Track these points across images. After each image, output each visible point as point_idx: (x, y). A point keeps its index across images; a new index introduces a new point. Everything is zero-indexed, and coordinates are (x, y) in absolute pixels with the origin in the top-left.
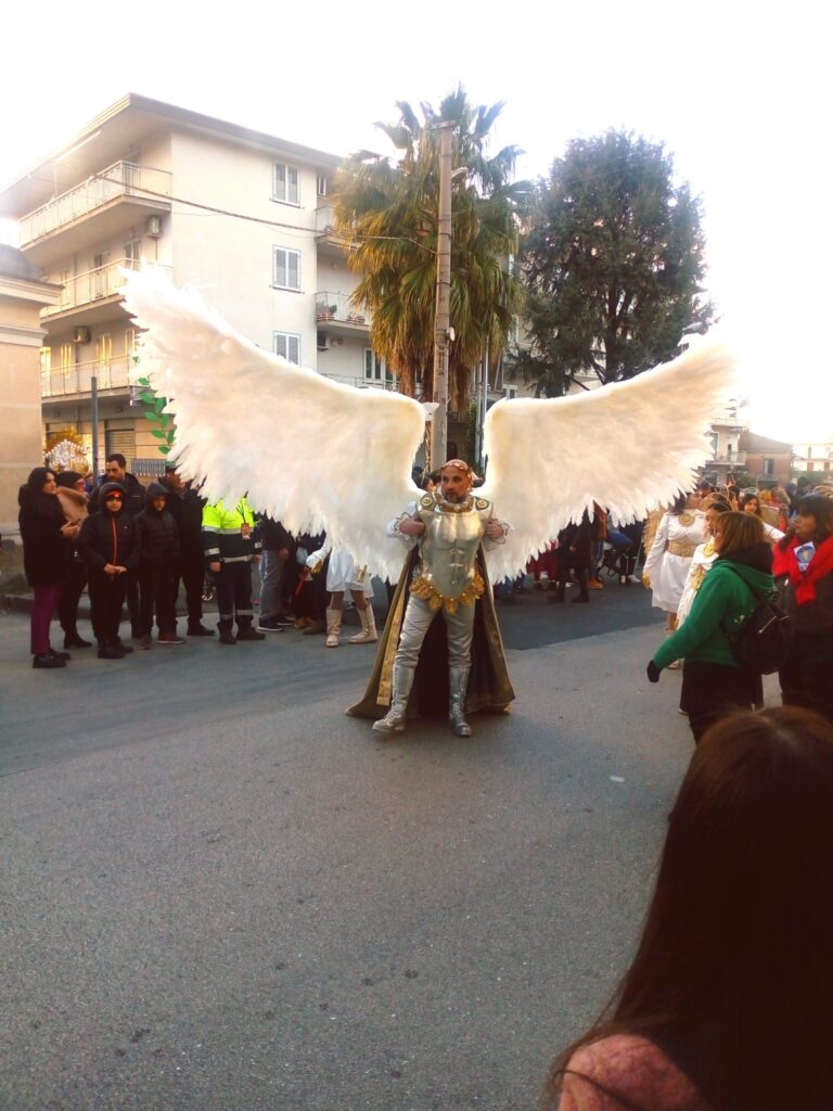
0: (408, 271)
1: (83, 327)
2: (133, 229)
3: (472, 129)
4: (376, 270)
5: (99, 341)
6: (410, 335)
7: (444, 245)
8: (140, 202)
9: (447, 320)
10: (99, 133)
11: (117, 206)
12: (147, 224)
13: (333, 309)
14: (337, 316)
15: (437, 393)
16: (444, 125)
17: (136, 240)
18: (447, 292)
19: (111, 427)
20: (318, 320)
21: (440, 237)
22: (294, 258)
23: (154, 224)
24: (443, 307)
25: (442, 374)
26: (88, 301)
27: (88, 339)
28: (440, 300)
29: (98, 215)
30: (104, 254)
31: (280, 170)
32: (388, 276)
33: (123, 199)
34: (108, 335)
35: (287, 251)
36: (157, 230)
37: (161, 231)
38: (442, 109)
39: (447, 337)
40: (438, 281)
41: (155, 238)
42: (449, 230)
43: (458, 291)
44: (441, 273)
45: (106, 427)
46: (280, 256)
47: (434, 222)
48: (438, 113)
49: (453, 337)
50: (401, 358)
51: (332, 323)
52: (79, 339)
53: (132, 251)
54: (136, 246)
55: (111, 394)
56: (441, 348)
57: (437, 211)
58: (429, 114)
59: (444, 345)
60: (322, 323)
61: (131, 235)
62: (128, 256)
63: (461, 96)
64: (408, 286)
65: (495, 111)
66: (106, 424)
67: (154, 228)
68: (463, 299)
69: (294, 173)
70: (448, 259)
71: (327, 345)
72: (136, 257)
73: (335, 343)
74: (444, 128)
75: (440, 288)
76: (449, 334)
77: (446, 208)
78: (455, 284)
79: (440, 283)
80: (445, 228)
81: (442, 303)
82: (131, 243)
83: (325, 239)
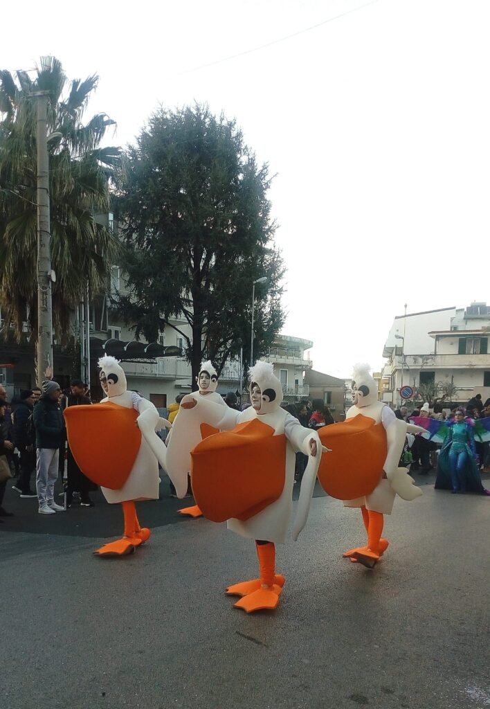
0: (12, 219)
3: (64, 96)
6: (16, 276)
7: (43, 200)
9: (49, 264)
15: (41, 327)
16: (39, 93)
18: (47, 240)
21: (38, 190)
24: (44, 251)
25: (45, 310)
28: (41, 245)
38: (38, 80)
39: (49, 278)
40: (39, 229)
42: (47, 185)
43: (58, 238)
44: (41, 222)
47: (32, 178)
48: (35, 82)
49: (54, 279)
50: (8, 295)
56: (43, 288)
57: (36, 168)
58: (25, 83)
59: (46, 286)
64: (12, 232)
65: (89, 85)
68: (63, 245)
70: (47, 211)
74: (40, 96)
75: (41, 236)
76: (50, 276)
77: (43, 165)
78: (54, 233)
79: (41, 231)
80: (43, 183)
81: (43, 249)
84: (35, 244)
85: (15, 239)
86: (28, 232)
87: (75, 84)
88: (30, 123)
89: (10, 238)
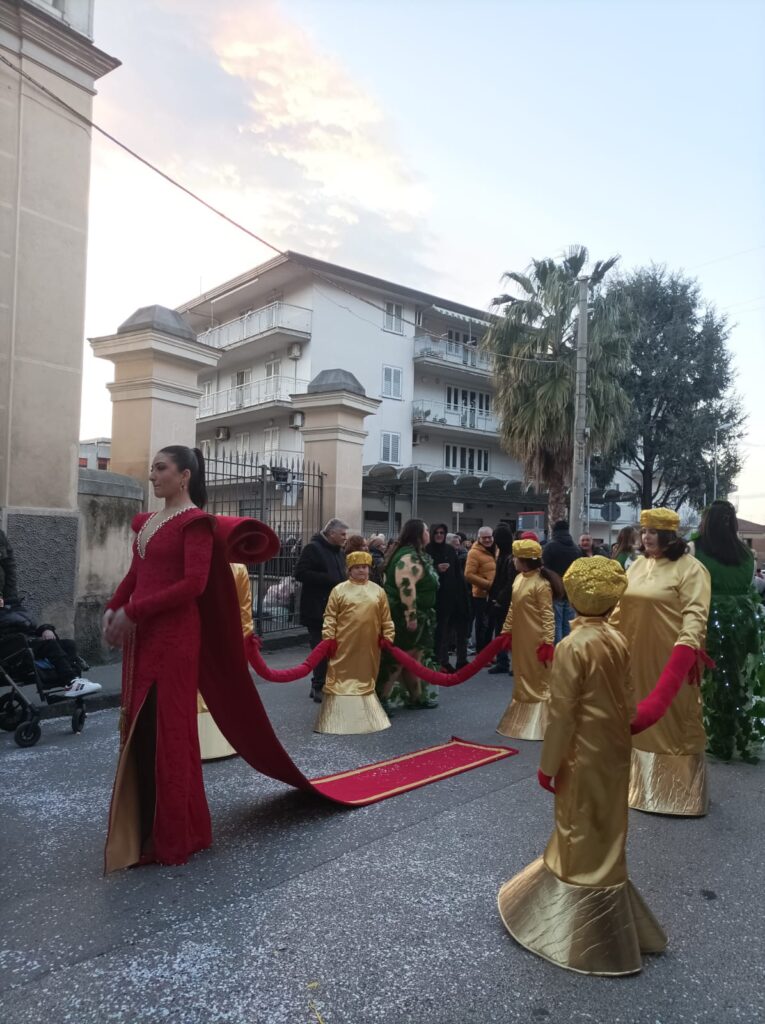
1: (224, 427)
2: (274, 352)
5: (237, 438)
8: (290, 332)
10: (256, 279)
12: (290, 349)
13: (428, 413)
14: (430, 419)
17: (277, 360)
18: (584, 401)
20: (414, 422)
22: (397, 374)
23: (295, 349)
27: (228, 437)
30: (245, 371)
31: (389, 306)
33: (276, 330)
34: (246, 434)
35: (393, 369)
36: (298, 354)
37: (300, 354)
41: (296, 359)
46: (388, 372)
51: (426, 424)
52: (221, 436)
53: (272, 370)
54: (277, 366)
55: (248, 481)
60: (418, 424)
61: (272, 357)
62: (269, 374)
66: (241, 502)
67: (295, 352)
69: (399, 309)
71: (418, 442)
72: (276, 372)
73: (423, 440)
82: (272, 363)
83: (422, 359)
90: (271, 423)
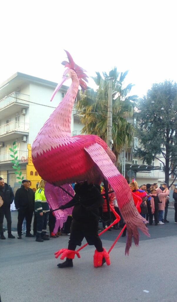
0: (99, 122)
1: (2, 142)
2: (18, 113)
3: (118, 79)
4: (89, 123)
5: (7, 146)
7: (110, 115)
8: (20, 104)
9: (111, 138)
10: (8, 84)
11: (13, 105)
12: (22, 111)
16: (109, 78)
17: (19, 116)
18: (111, 129)
19: (9, 173)
21: (108, 112)
23: (24, 111)
26: (3, 134)
27: (3, 146)
28: (109, 131)
29: (7, 108)
30: (9, 120)
31: (63, 94)
32: (93, 125)
33: (15, 103)
34: (10, 144)
36: (25, 113)
37: (26, 113)
39: (111, 143)
41: (24, 115)
42: (111, 110)
43: (114, 128)
44: (109, 123)
45: (8, 172)
47: (106, 108)
48: (108, 75)
49: (113, 143)
52: (1, 146)
53: (17, 119)
54: (19, 117)
55: (9, 162)
57: (108, 104)
58: (105, 75)
59: (110, 145)
62: (16, 120)
63: (115, 69)
64: (98, 127)
65: (126, 74)
66: (8, 171)
67: (24, 112)
68: (116, 131)
70: (111, 119)
72: (19, 121)
74: (110, 79)
75: (108, 128)
76: (111, 142)
77: (110, 103)
78: (113, 127)
79: (109, 126)
80: (110, 109)
81: (109, 132)
82: (17, 116)
83: (76, 115)
84: (106, 131)
85: (99, 130)
86: (104, 126)
87: (122, 73)
88: (106, 89)
89: (97, 129)
90: (17, 140)
